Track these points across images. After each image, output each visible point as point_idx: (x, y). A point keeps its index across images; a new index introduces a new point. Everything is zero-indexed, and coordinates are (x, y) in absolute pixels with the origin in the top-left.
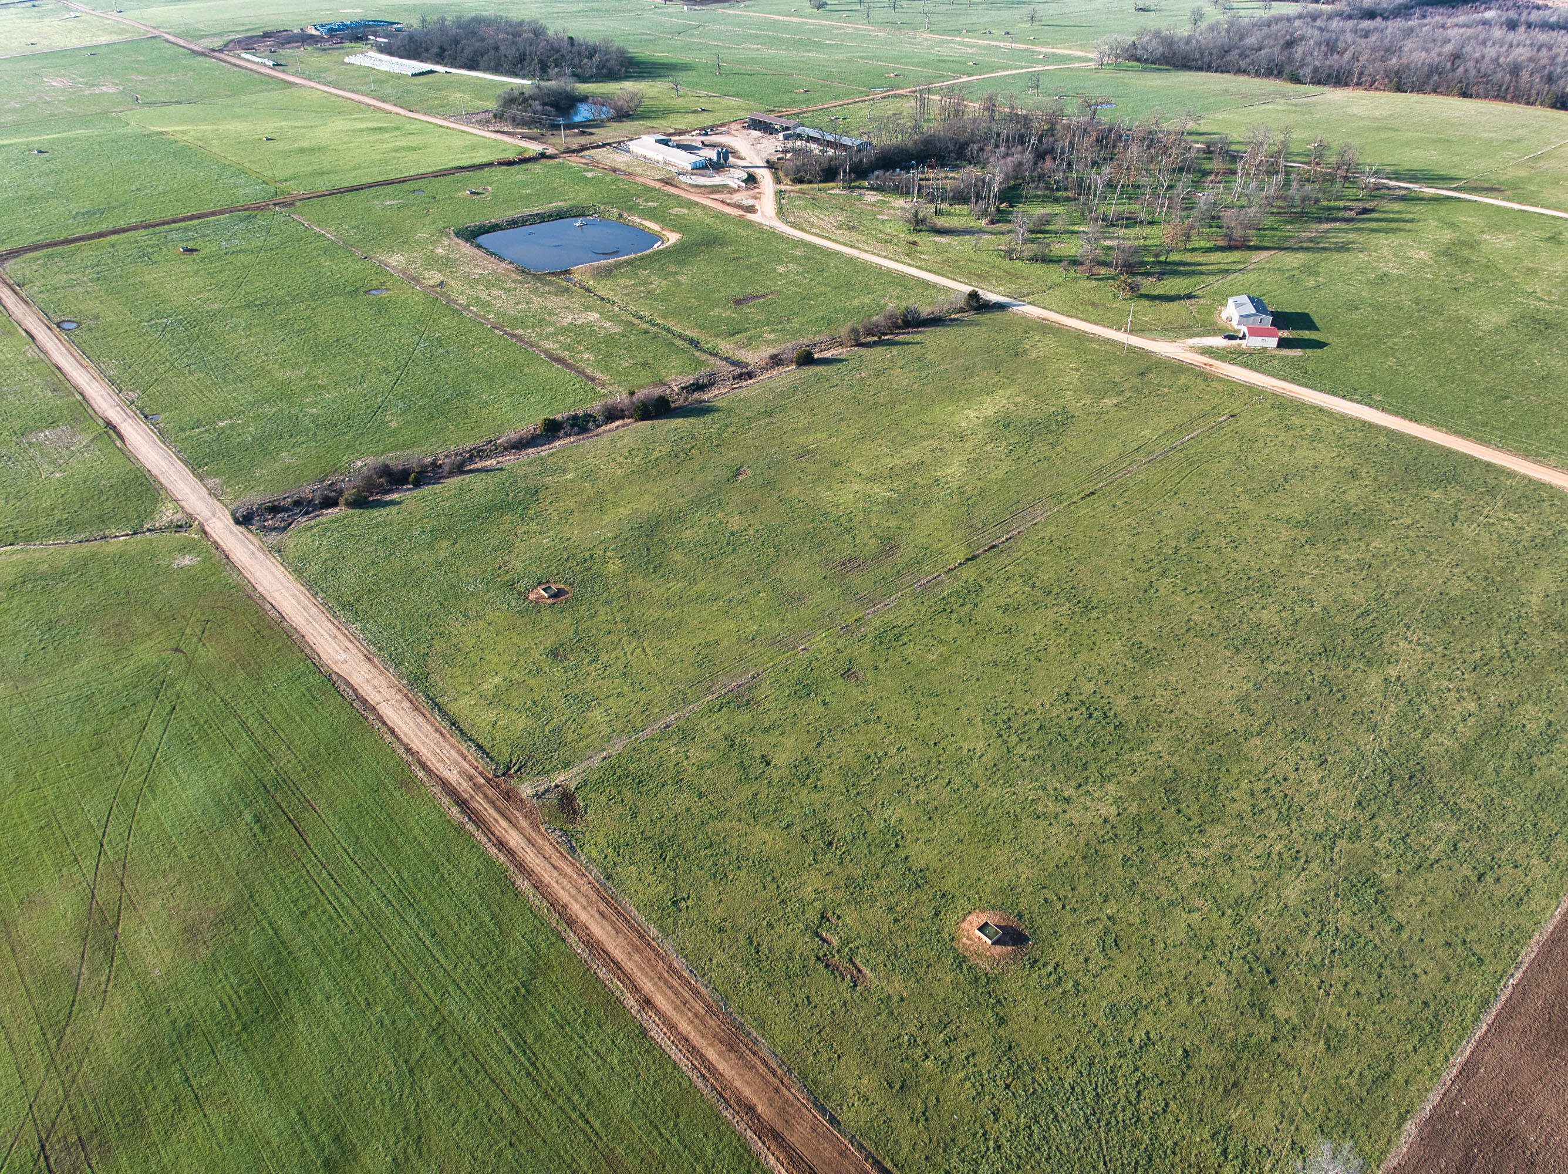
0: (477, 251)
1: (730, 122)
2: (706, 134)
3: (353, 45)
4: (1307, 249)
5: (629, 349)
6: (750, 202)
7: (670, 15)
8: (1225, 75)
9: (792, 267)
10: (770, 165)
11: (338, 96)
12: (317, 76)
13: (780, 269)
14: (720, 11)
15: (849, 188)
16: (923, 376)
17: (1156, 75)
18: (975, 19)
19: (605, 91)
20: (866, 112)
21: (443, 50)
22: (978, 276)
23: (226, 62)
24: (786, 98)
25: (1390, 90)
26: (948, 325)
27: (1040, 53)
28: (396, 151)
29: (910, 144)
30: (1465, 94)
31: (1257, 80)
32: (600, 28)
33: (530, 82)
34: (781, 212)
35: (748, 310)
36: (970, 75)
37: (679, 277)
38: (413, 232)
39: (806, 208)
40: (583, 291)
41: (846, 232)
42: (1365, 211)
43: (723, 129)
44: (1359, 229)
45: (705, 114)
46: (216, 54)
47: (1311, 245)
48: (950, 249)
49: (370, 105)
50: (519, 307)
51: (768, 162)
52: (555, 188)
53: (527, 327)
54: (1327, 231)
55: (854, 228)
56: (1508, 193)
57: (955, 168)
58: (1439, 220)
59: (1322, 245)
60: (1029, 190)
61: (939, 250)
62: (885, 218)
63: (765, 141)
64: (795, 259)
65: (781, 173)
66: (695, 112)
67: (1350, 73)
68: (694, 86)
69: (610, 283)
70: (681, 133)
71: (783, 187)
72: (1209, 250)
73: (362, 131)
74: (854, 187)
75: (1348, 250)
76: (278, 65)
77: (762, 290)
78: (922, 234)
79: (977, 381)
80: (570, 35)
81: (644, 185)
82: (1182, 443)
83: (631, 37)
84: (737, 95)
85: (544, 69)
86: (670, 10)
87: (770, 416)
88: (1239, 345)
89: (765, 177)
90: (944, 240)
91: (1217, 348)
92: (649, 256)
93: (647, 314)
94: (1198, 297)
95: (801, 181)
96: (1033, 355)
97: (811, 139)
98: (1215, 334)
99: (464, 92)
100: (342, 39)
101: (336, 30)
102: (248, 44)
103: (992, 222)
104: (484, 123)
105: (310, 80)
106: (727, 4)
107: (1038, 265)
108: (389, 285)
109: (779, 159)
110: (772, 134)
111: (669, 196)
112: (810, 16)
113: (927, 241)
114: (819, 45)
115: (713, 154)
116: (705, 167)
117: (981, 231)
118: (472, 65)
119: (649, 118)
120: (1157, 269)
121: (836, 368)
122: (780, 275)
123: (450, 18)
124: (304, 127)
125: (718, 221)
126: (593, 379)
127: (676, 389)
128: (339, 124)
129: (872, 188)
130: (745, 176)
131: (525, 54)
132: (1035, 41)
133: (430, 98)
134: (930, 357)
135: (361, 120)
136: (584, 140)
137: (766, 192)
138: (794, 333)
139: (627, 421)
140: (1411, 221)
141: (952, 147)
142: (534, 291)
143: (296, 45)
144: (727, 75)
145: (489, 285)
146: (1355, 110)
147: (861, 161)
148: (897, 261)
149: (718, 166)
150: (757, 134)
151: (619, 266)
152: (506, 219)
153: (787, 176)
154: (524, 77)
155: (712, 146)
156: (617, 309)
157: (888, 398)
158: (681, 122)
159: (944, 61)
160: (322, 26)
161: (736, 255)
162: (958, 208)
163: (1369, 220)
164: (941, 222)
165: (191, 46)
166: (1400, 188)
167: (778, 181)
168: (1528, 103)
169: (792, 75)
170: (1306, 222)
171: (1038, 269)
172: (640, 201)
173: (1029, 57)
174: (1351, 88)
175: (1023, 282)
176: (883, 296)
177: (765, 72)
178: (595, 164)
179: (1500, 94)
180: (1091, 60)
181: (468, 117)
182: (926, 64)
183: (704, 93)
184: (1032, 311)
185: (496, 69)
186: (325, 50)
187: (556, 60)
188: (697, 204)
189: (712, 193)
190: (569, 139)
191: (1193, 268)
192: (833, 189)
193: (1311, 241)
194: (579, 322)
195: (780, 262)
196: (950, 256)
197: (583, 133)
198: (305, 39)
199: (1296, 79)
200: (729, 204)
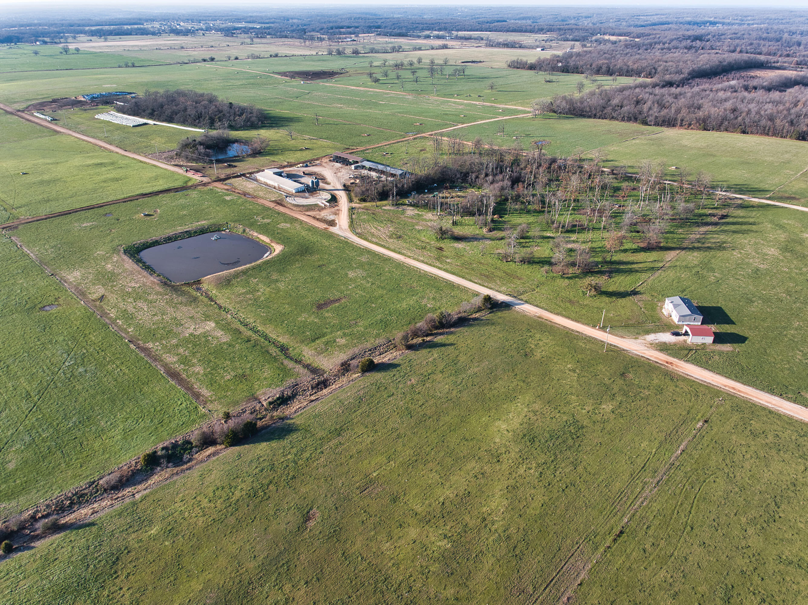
0: (135, 266)
1: (322, 157)
2: (307, 166)
3: (103, 107)
4: (698, 249)
5: (232, 360)
6: (332, 217)
7: (293, 87)
8: (604, 121)
9: (360, 273)
10: (346, 188)
11: (84, 140)
12: (75, 128)
13: (351, 274)
14: (321, 84)
15: (396, 205)
16: (459, 381)
17: (567, 121)
18: (460, 88)
19: (247, 136)
20: (404, 149)
21: (153, 111)
22: (487, 277)
23: (23, 118)
24: (357, 140)
25: (699, 129)
26: (471, 325)
27: (499, 108)
28: (105, 182)
29: (432, 172)
30: (744, 132)
31: (623, 123)
32: (252, 95)
33: (203, 131)
34: (352, 225)
35: (327, 315)
36: (463, 123)
37: (279, 285)
38: (94, 250)
39: (369, 221)
40: (207, 299)
41: (395, 241)
42: (723, 217)
43: (318, 162)
44: (725, 231)
45: (307, 152)
46: (19, 113)
47: (700, 245)
48: (465, 253)
49: (101, 147)
50: (156, 318)
51: (344, 186)
52: (204, 210)
53: (156, 340)
54: (705, 233)
55: (400, 237)
56: (802, 200)
57: (461, 188)
58: (771, 222)
59: (707, 245)
60: (510, 205)
61: (458, 255)
62: (420, 228)
63: (343, 170)
64: (361, 265)
65: (352, 194)
66: (301, 150)
67: (676, 119)
68: (301, 132)
69: (227, 292)
70: (291, 165)
71: (354, 205)
72: (635, 251)
73: (88, 166)
74: (399, 204)
75: (724, 249)
76: (54, 120)
77: (337, 295)
78: (445, 241)
79: (500, 386)
80: (231, 101)
81: (263, 206)
82: (677, 458)
83: (269, 100)
84: (327, 138)
85: (211, 124)
86: (294, 83)
87: (339, 435)
88: (685, 341)
89: (342, 196)
90: (460, 245)
91: (670, 343)
92: (259, 266)
93: (252, 321)
94: (641, 294)
95: (364, 200)
96: (538, 355)
97: (370, 169)
98: (663, 331)
99: (161, 137)
100: (98, 103)
101: (96, 98)
102: (41, 106)
103: (490, 230)
104: (169, 159)
105: (70, 130)
106: (325, 80)
107: (526, 266)
108: (61, 301)
109: (352, 183)
110: (347, 165)
111: (279, 213)
112: (371, 87)
113: (449, 246)
114: (376, 104)
115: (308, 181)
116: (303, 191)
117: (484, 238)
118: (170, 120)
119: (272, 154)
120: (605, 268)
121: (392, 374)
122: (351, 280)
123: (161, 91)
124: (52, 164)
125: (310, 234)
126: (197, 396)
127: (264, 404)
128: (77, 161)
129: (411, 205)
130: (329, 197)
131: (201, 114)
132: (496, 101)
133: (140, 142)
134: (463, 358)
135: (92, 157)
136: (229, 171)
137: (343, 210)
138: (362, 337)
139: (219, 447)
140: (754, 224)
141: (458, 176)
142: (170, 302)
143: (70, 107)
144: (322, 125)
145: (137, 298)
146: (685, 142)
147: (403, 186)
148: (430, 265)
149: (312, 190)
150: (338, 165)
151: (237, 275)
152: (163, 236)
153: (356, 196)
154: (200, 127)
155: (310, 174)
156: (229, 316)
157: (434, 409)
158: (292, 157)
159: (447, 114)
160: (87, 95)
161: (321, 263)
162: (468, 219)
163: (728, 223)
164: (458, 231)
165: (6, 108)
166: (736, 198)
167: (351, 200)
168: (782, 137)
169: (360, 124)
170: (690, 226)
171: (526, 270)
172: (259, 218)
173: (494, 112)
174: (677, 128)
175: (518, 282)
176: (423, 297)
177: (344, 122)
178: (233, 190)
179: (765, 132)
180: (529, 112)
181: (160, 155)
182: (437, 117)
183: (307, 137)
184: (529, 309)
185: (184, 122)
186: (86, 110)
187: (219, 117)
188: (297, 220)
189: (307, 211)
190: (220, 171)
191: (630, 266)
192: (385, 206)
193: (699, 242)
194: (198, 333)
195: (351, 268)
196: (466, 259)
197: (230, 166)
198: (76, 103)
199: (645, 123)
200: (318, 219)
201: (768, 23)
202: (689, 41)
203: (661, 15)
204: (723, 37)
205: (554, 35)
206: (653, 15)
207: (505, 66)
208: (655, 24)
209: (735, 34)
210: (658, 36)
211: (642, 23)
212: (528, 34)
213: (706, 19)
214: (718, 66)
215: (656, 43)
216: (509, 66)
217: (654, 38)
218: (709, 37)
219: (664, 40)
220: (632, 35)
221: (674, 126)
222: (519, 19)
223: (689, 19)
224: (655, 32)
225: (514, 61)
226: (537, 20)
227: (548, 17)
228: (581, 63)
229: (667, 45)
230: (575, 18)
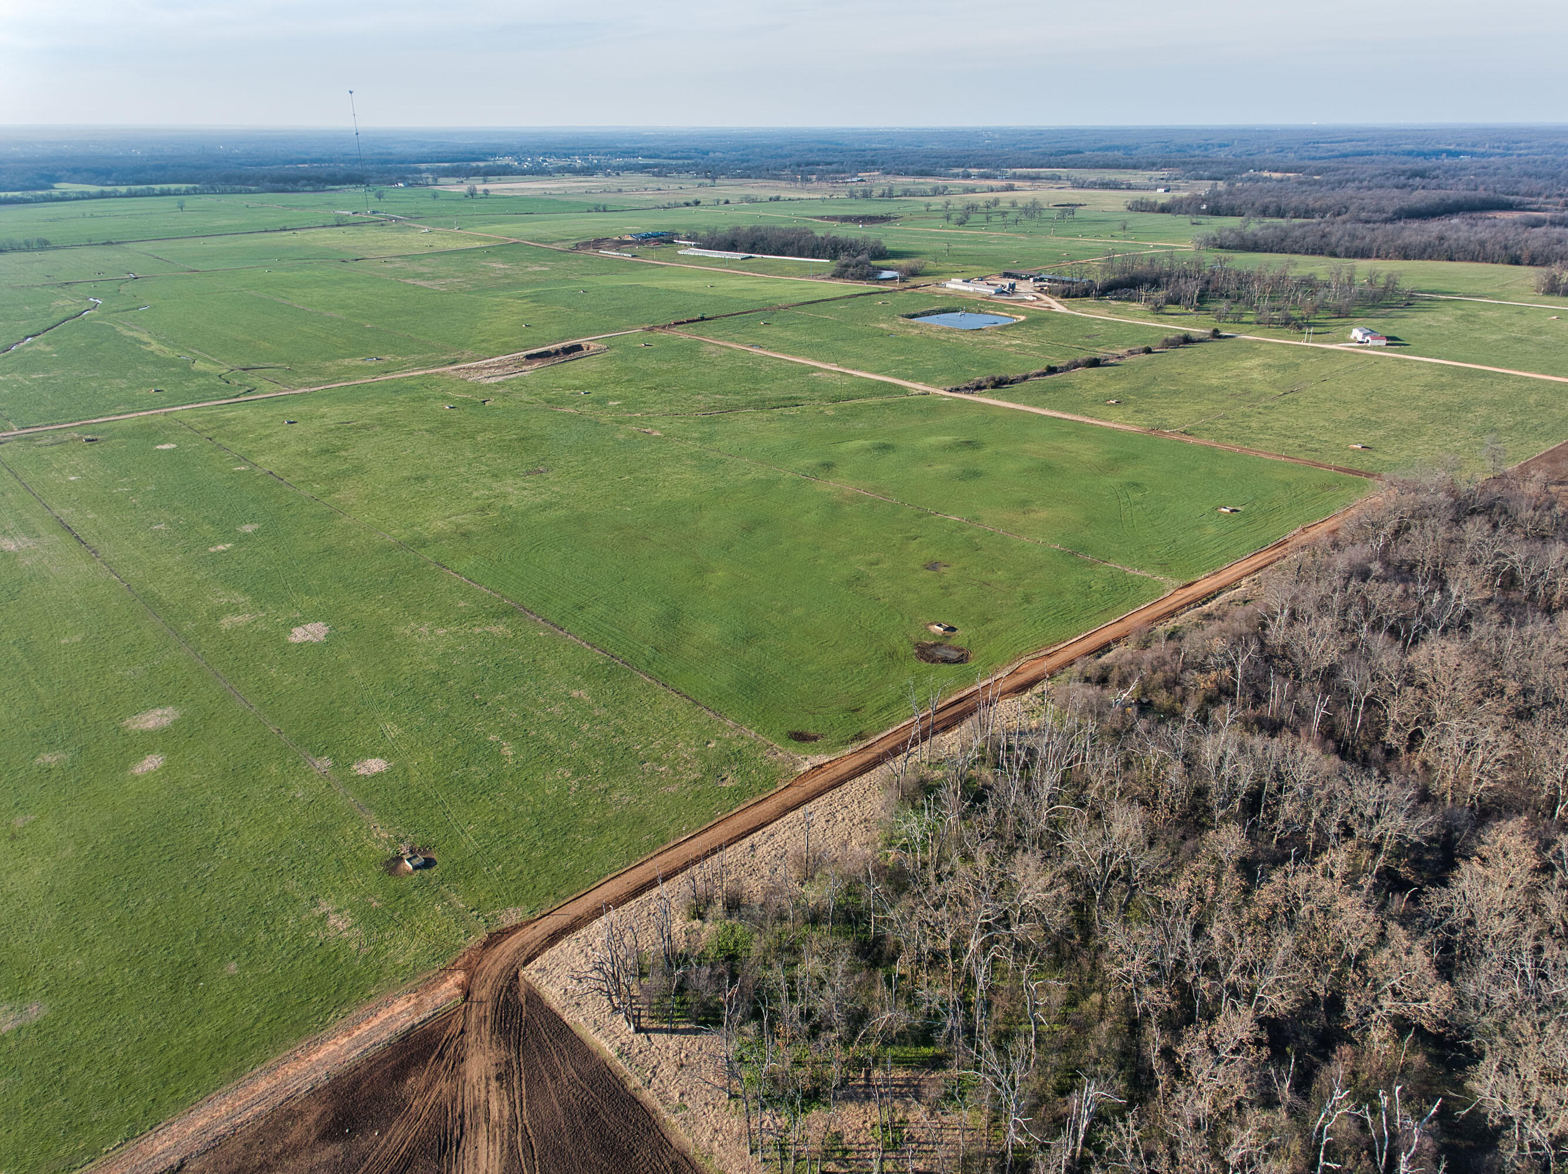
6: (1047, 305)
9: (1103, 326)
10: (1040, 292)
13: (1094, 327)
15: (1098, 299)
21: (754, 244)
24: (1008, 265)
25: (1399, 259)
26: (1210, 342)
27: (1147, 245)
30: (1450, 259)
34: (1071, 309)
37: (1044, 330)
38: (875, 317)
39: (1083, 307)
41: (1116, 315)
42: (1410, 304)
43: (989, 278)
44: (1409, 311)
46: (577, 251)
47: (1385, 316)
48: (1182, 319)
51: (1037, 290)
54: (1391, 311)
55: (1119, 313)
56: (1492, 297)
58: (1454, 308)
59: (1391, 316)
61: (1175, 320)
62: (1132, 309)
64: (1099, 324)
66: (957, 272)
67: (1371, 250)
71: (1058, 300)
74: (1101, 299)
75: (1407, 318)
76: (634, 256)
81: (976, 299)
85: (836, 253)
89: (1043, 296)
95: (1066, 297)
97: (1050, 281)
99: (790, 266)
100: (656, 242)
101: (645, 237)
102: (592, 245)
106: (886, 224)
109: (1042, 289)
110: (1024, 280)
117: (1192, 314)
118: (779, 253)
119: (940, 274)
122: (1096, 329)
125: (1038, 312)
129: (1112, 299)
132: (1137, 239)
133: (772, 269)
137: (1051, 302)
138: (1130, 345)
144: (953, 256)
146: (1381, 268)
147: (1095, 289)
148: (1155, 323)
150: (1015, 280)
153: (1055, 295)
154: (823, 258)
161: (1064, 323)
163: (1414, 308)
164: (1167, 311)
165: (552, 247)
166: (1427, 296)
167: (1054, 298)
168: (1493, 262)
170: (1376, 308)
171: (1239, 325)
175: (1239, 330)
176: (1163, 334)
179: (1474, 259)
180: (1189, 248)
181: (813, 277)
182: (1080, 249)
184: (1251, 338)
187: (842, 247)
188: (1017, 306)
189: (1021, 302)
191: (1325, 324)
192: (1088, 300)
195: (1091, 324)
199: (1334, 255)
200: (1036, 306)
201: (1555, 153)
202: (1402, 178)
203: (1358, 141)
204: (1462, 173)
205: (1176, 172)
206: (1343, 141)
207: (1124, 208)
208: (1346, 156)
209: (1484, 167)
210: (1352, 171)
211: (1324, 155)
212: (1130, 171)
213: (1442, 147)
214: (1438, 205)
215: (1347, 181)
216: (1129, 208)
217: (1345, 174)
218: (1437, 172)
219: (1361, 177)
220: (1308, 171)
221: (1369, 257)
222: (1099, 149)
223: (1410, 147)
224: (1346, 166)
225: (1137, 202)
226: (1131, 150)
227: (1152, 146)
228: (1239, 202)
229: (1365, 183)
230: (1200, 147)
